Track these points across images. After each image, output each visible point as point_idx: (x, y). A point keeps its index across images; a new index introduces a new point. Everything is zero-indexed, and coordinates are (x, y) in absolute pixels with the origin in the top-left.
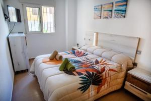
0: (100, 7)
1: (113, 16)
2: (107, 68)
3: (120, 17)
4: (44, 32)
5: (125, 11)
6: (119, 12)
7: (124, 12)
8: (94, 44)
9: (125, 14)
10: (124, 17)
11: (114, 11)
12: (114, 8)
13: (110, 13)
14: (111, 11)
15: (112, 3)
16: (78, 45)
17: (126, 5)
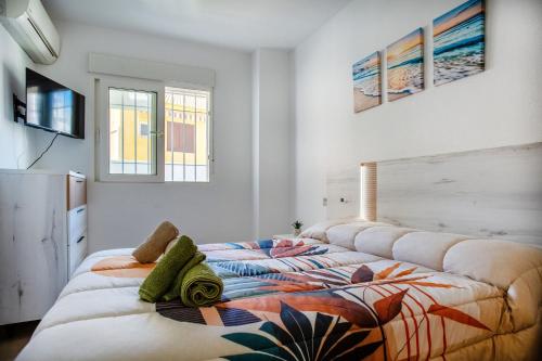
0: (375, 60)
1: (430, 75)
2: (415, 300)
3: (464, 74)
4: (168, 178)
5: (482, 39)
6: (456, 52)
7: (477, 48)
8: (363, 214)
9: (483, 51)
10: (482, 66)
11: (430, 58)
12: (431, 46)
13: (416, 70)
14: (421, 60)
15: (421, 31)
16: (298, 226)
17: (483, 15)
